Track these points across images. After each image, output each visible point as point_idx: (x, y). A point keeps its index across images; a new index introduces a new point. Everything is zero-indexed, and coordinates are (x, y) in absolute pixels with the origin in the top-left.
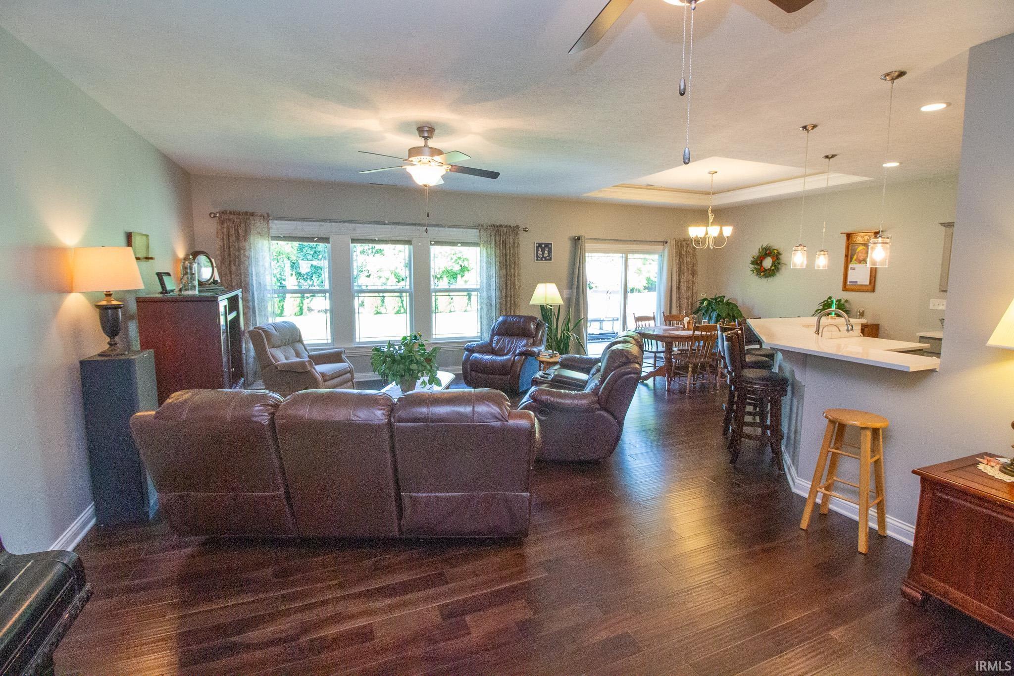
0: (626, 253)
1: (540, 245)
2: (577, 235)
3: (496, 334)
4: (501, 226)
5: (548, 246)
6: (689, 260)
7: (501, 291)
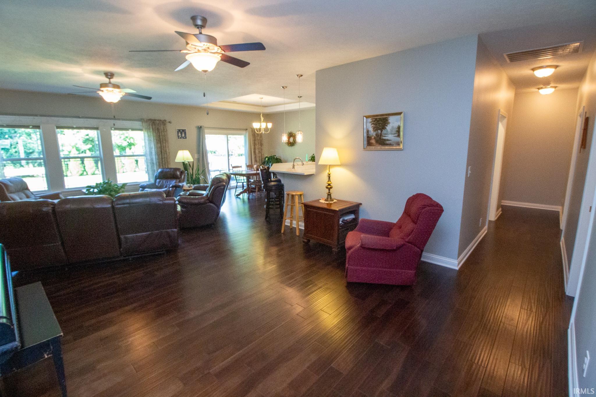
0: (227, 134)
1: (179, 130)
2: (201, 125)
3: (158, 178)
4: (155, 120)
5: (184, 131)
6: (259, 138)
7: (158, 155)
